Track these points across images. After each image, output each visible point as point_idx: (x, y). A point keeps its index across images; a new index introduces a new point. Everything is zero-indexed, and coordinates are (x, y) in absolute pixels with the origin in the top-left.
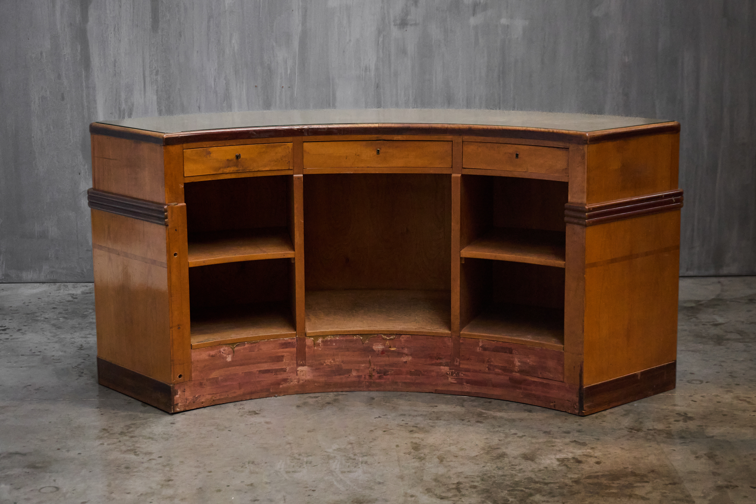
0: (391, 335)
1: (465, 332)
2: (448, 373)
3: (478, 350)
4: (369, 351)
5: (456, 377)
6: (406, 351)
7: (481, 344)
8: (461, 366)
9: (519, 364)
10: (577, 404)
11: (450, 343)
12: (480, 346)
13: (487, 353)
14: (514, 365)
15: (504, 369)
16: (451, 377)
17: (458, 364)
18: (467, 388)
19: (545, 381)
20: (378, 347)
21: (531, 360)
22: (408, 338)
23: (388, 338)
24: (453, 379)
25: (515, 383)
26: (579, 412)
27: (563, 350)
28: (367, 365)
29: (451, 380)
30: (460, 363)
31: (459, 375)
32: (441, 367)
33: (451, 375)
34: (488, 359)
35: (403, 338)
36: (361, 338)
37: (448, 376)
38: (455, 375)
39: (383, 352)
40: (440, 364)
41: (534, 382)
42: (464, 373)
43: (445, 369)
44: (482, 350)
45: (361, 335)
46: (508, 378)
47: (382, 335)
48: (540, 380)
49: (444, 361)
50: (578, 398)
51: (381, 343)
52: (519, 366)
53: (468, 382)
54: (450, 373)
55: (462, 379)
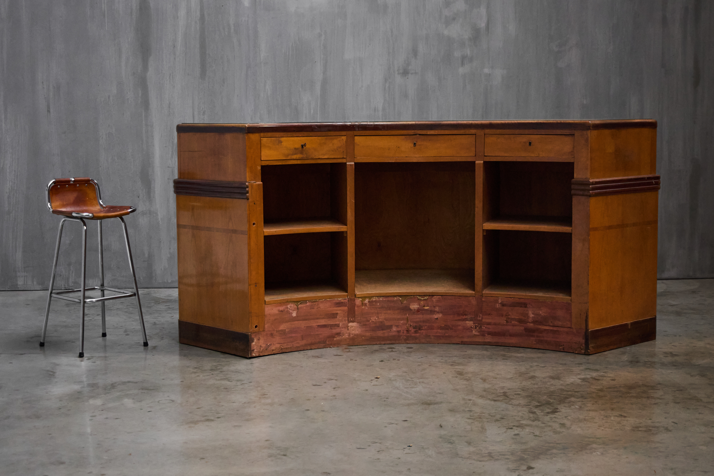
0: (425, 296)
1: (486, 292)
2: (472, 326)
3: (498, 306)
4: (407, 309)
5: (479, 330)
6: (437, 309)
7: (500, 301)
8: (484, 320)
9: (533, 315)
10: (584, 345)
11: (474, 302)
12: (499, 302)
13: (505, 308)
14: (528, 317)
15: (520, 321)
16: (475, 330)
17: (480, 319)
18: (488, 339)
19: (555, 329)
20: (414, 306)
21: (543, 312)
22: (439, 298)
23: (422, 299)
24: (477, 332)
25: (529, 332)
26: (585, 352)
27: (571, 301)
28: (405, 322)
29: (474, 332)
30: (482, 318)
31: (481, 328)
32: (467, 322)
33: (475, 328)
34: (506, 313)
35: (435, 299)
36: (401, 299)
37: (472, 329)
38: (478, 328)
39: (418, 310)
40: (466, 320)
41: (545, 330)
42: (485, 326)
43: (470, 323)
44: (501, 306)
45: (400, 296)
46: (523, 328)
47: (417, 296)
48: (551, 328)
49: (468, 317)
50: (584, 341)
51: (417, 303)
52: (533, 317)
53: (489, 333)
54: (474, 327)
55: (484, 331)
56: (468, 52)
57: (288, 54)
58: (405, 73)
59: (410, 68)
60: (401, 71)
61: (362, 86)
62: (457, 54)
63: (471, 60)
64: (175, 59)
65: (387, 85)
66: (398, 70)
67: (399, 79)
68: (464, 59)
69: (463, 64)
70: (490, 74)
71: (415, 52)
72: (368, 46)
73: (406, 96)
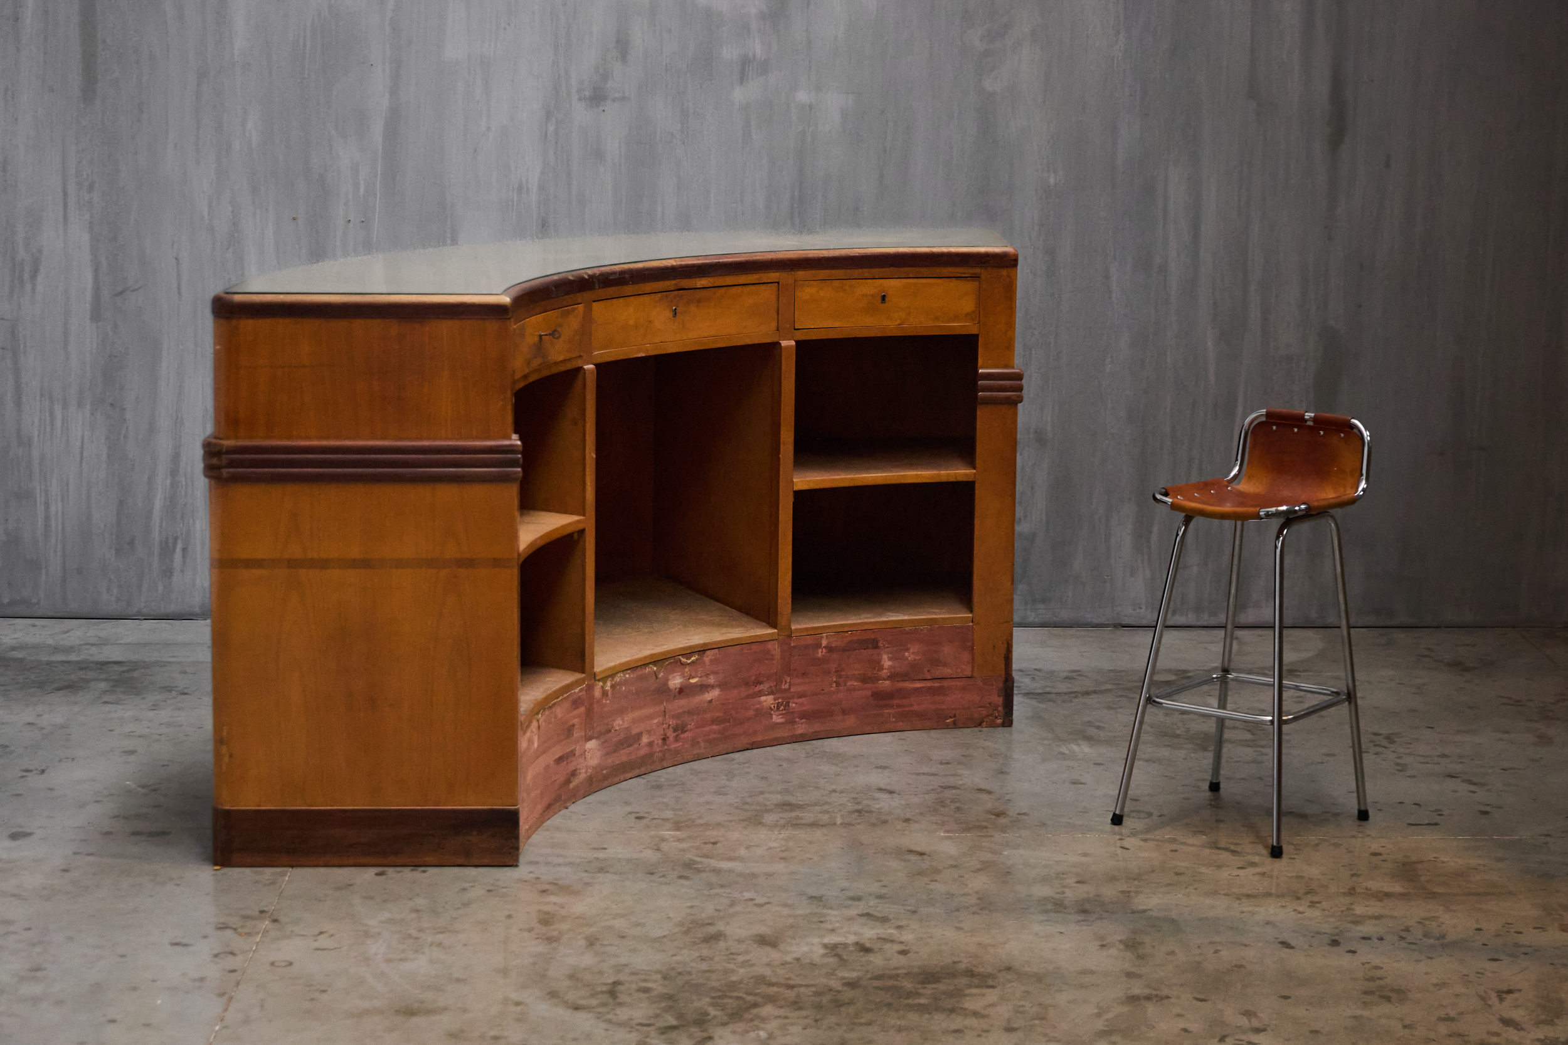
0: (691, 654)
1: (802, 624)
2: (772, 706)
3: (820, 653)
4: (663, 692)
5: (784, 712)
6: (712, 680)
7: (824, 642)
8: (792, 690)
9: (890, 663)
10: (1000, 709)
11: (775, 649)
12: (823, 645)
13: (835, 656)
14: (881, 668)
15: (865, 679)
16: (778, 713)
17: (787, 686)
18: (801, 728)
19: (936, 684)
20: (676, 681)
21: (912, 654)
22: (714, 655)
23: (689, 662)
24: (781, 716)
25: (882, 698)
26: (1003, 721)
27: (972, 622)
28: (661, 719)
29: (777, 719)
30: (790, 685)
31: (789, 706)
32: (762, 698)
33: (777, 709)
34: (836, 666)
35: (709, 656)
36: (655, 668)
37: (772, 712)
38: (782, 707)
39: (681, 691)
40: (760, 693)
41: (916, 689)
42: (796, 700)
43: (768, 700)
44: (825, 653)
45: (654, 663)
46: (869, 693)
47: (680, 657)
48: (929, 684)
49: (764, 687)
50: (1001, 699)
51: (679, 674)
52: (890, 667)
53: (804, 716)
54: (774, 707)
55: (793, 712)
56: (757, 49)
57: (301, 43)
58: (597, 98)
59: (609, 84)
60: (587, 93)
61: (489, 129)
62: (730, 53)
63: (764, 68)
64: (18, 50)
65: (551, 128)
66: (579, 91)
67: (580, 113)
68: (745, 68)
69: (742, 80)
70: (810, 106)
71: (623, 46)
72: (505, 29)
73: (598, 155)
